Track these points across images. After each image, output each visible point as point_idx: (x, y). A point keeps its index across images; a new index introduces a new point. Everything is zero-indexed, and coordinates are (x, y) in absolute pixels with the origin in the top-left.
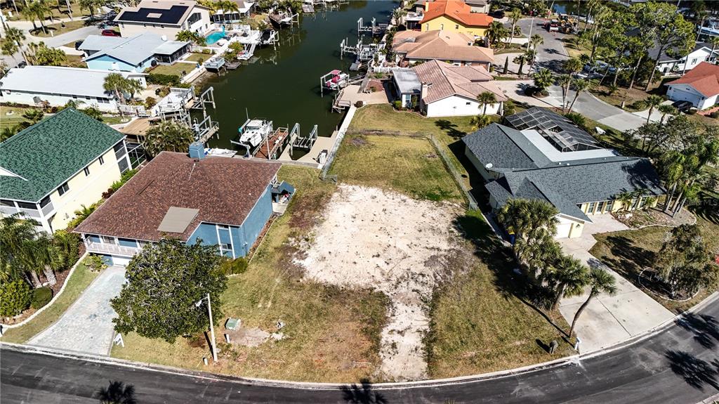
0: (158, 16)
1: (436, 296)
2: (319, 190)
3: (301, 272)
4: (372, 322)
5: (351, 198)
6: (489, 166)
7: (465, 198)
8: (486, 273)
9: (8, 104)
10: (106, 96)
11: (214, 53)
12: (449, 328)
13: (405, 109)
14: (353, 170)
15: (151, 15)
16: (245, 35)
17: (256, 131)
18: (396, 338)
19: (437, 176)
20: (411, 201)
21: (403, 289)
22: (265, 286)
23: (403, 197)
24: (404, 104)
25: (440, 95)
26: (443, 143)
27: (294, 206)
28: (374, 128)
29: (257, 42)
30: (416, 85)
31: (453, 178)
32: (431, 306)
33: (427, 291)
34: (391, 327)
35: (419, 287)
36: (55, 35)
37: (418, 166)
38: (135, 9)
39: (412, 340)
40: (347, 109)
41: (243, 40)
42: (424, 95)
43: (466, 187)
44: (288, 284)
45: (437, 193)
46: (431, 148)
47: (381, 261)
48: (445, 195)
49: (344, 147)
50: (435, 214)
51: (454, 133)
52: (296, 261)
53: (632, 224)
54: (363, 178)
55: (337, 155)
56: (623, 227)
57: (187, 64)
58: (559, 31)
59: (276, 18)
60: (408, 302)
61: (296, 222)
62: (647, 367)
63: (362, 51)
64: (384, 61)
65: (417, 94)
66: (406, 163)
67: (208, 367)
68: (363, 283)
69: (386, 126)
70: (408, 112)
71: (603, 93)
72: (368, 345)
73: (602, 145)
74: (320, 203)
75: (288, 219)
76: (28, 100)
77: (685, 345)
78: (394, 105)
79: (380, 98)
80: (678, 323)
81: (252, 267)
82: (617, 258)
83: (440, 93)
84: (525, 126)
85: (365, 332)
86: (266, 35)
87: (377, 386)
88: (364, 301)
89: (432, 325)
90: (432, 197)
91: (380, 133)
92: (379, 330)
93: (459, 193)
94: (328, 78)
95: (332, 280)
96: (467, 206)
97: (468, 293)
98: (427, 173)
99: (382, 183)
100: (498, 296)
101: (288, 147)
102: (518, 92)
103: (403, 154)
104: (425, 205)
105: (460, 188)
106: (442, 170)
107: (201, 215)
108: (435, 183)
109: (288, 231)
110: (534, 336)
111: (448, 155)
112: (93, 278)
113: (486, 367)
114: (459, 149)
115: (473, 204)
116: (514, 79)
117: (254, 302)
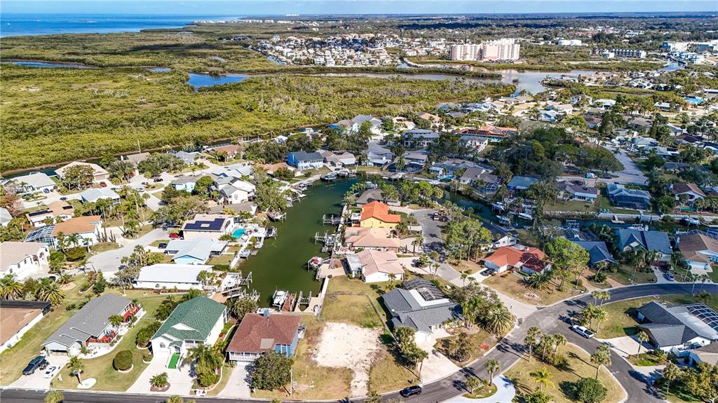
0: (208, 225)
1: (371, 368)
2: (317, 326)
3: (316, 363)
4: (347, 379)
5: (333, 329)
6: (393, 310)
7: (384, 326)
8: (392, 358)
10: (198, 282)
11: (242, 246)
12: (376, 379)
13: (354, 279)
14: (332, 315)
15: (203, 225)
16: (256, 231)
17: (281, 297)
18: (356, 384)
19: (371, 315)
20: (359, 329)
21: (358, 366)
22: (303, 369)
23: (356, 327)
24: (354, 276)
25: (371, 272)
26: (374, 297)
27: (307, 334)
28: (339, 290)
29: (264, 236)
30: (359, 265)
31: (379, 316)
32: (370, 372)
33: (368, 367)
34: (354, 380)
35: (364, 365)
37: (362, 311)
38: (193, 222)
39: (363, 384)
40: (324, 279)
41: (256, 235)
42: (363, 272)
43: (385, 320)
44: (312, 368)
45: (372, 324)
46: (368, 301)
47: (348, 356)
48: (375, 325)
49: (326, 303)
50: (371, 334)
51: (380, 292)
52: (313, 359)
53: (453, 333)
54: (336, 319)
55: (323, 307)
56: (449, 335)
57: (229, 255)
58: (440, 220)
59: (272, 215)
60: (360, 371)
61: (310, 342)
62: (444, 386)
63: (328, 239)
64: (341, 246)
65: (360, 270)
66: (357, 309)
67: (289, 398)
68: (342, 365)
69: (345, 289)
70: (356, 280)
71: (455, 264)
72: (346, 387)
73: (446, 296)
74: (318, 332)
75: (306, 341)
76: (153, 286)
77: (460, 378)
78: (349, 276)
79: (341, 271)
80: (460, 371)
81: (296, 362)
82: (443, 349)
83: (371, 270)
84: (411, 289)
85: (345, 382)
86: (270, 231)
87: (350, 399)
88: (343, 372)
89: (370, 378)
90: (369, 326)
91: (343, 294)
92: (350, 382)
93: (381, 324)
94: (312, 262)
95: (329, 365)
96: (384, 329)
97: (384, 366)
98: (367, 314)
99: (346, 321)
100: (395, 366)
101: (298, 304)
102: (412, 265)
103: (355, 305)
104: (367, 330)
105: (381, 321)
106: (373, 312)
107: (275, 341)
108: (370, 319)
109: (307, 346)
110: (407, 379)
111: (376, 304)
112: (231, 371)
113: (389, 390)
114: (381, 300)
115: (387, 328)
116: (410, 256)
117: (300, 375)
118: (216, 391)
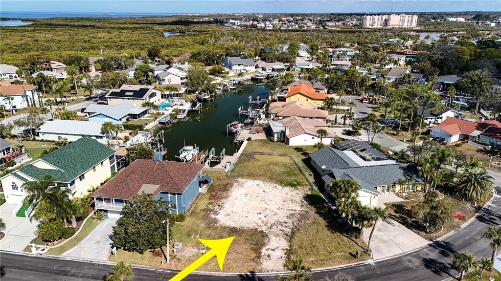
0: (131, 94)
1: (293, 233)
2: (226, 182)
3: (216, 221)
4: (257, 244)
5: (244, 185)
6: (324, 167)
7: (311, 185)
8: (322, 222)
9: (42, 141)
10: (101, 135)
11: (163, 114)
12: (300, 247)
13: (276, 142)
14: (246, 172)
15: (127, 93)
16: (182, 105)
17: (189, 153)
18: (270, 252)
19: (295, 175)
20: (279, 187)
21: (274, 229)
22: (195, 228)
23: (275, 185)
24: (276, 139)
25: (296, 134)
26: (298, 159)
27: (211, 189)
28: (258, 151)
29: (189, 109)
30: (283, 129)
31: (304, 175)
32: (290, 237)
33: (288, 230)
34: (267, 247)
35: (283, 228)
36: (68, 106)
37: (283, 170)
38: (119, 90)
39: (279, 253)
40: (242, 142)
41: (181, 108)
42: (287, 134)
43: (312, 180)
44: (209, 227)
45: (295, 183)
46: (291, 161)
47: (262, 216)
48: (299, 184)
49: (240, 161)
50: (294, 193)
51: (305, 154)
52: (213, 216)
53: (406, 198)
54: (251, 176)
55: (236, 165)
56: (401, 200)
57: (147, 120)
58: (369, 103)
59: (200, 96)
60: (277, 236)
61: (212, 197)
62: (410, 265)
63: (251, 113)
64: (264, 118)
65: (283, 133)
66: (277, 168)
67: (164, 266)
68: (251, 226)
69: (266, 150)
70: (278, 143)
71: (393, 134)
72: (254, 255)
73: (390, 158)
74: (226, 188)
75: (208, 196)
76: (55, 138)
77: (434, 255)
78: (270, 140)
79: (262, 136)
80: (430, 245)
81: (188, 219)
82: (397, 215)
83: (296, 132)
84: (346, 149)
85: (253, 249)
86: (194, 104)
87: (258, 274)
88: (252, 235)
89: (290, 246)
90: (292, 185)
91: (262, 154)
92: (260, 249)
93: (307, 183)
94: (231, 126)
95: (233, 225)
96: (312, 189)
97: (312, 231)
98: (289, 174)
99: (263, 178)
100: (329, 233)
101: (208, 161)
102: (343, 134)
103: (276, 164)
104: (287, 189)
105: (308, 180)
106: (298, 172)
107: (161, 188)
108: (294, 178)
109: (208, 202)
110: (349, 251)
111: (301, 164)
112: (97, 225)
113: (320, 265)
114: (308, 162)
115: (315, 188)
116: (341, 127)
117: (189, 235)
118: (62, 250)
